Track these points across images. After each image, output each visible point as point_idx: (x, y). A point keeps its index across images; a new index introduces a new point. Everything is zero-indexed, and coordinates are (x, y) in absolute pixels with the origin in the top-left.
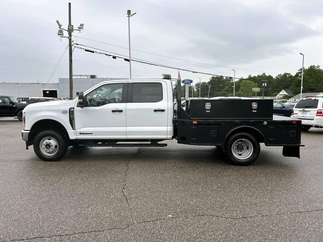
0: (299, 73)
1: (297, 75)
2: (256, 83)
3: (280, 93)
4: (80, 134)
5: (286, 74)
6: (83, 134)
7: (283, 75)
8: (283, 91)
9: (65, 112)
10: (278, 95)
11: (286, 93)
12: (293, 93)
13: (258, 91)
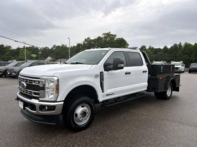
0: (53, 47)
1: (52, 48)
2: (30, 52)
3: (48, 58)
4: (107, 95)
5: (46, 47)
6: (109, 95)
7: (45, 48)
8: (49, 57)
9: (96, 76)
10: (46, 60)
11: (51, 59)
12: (55, 59)
13: (35, 56)
